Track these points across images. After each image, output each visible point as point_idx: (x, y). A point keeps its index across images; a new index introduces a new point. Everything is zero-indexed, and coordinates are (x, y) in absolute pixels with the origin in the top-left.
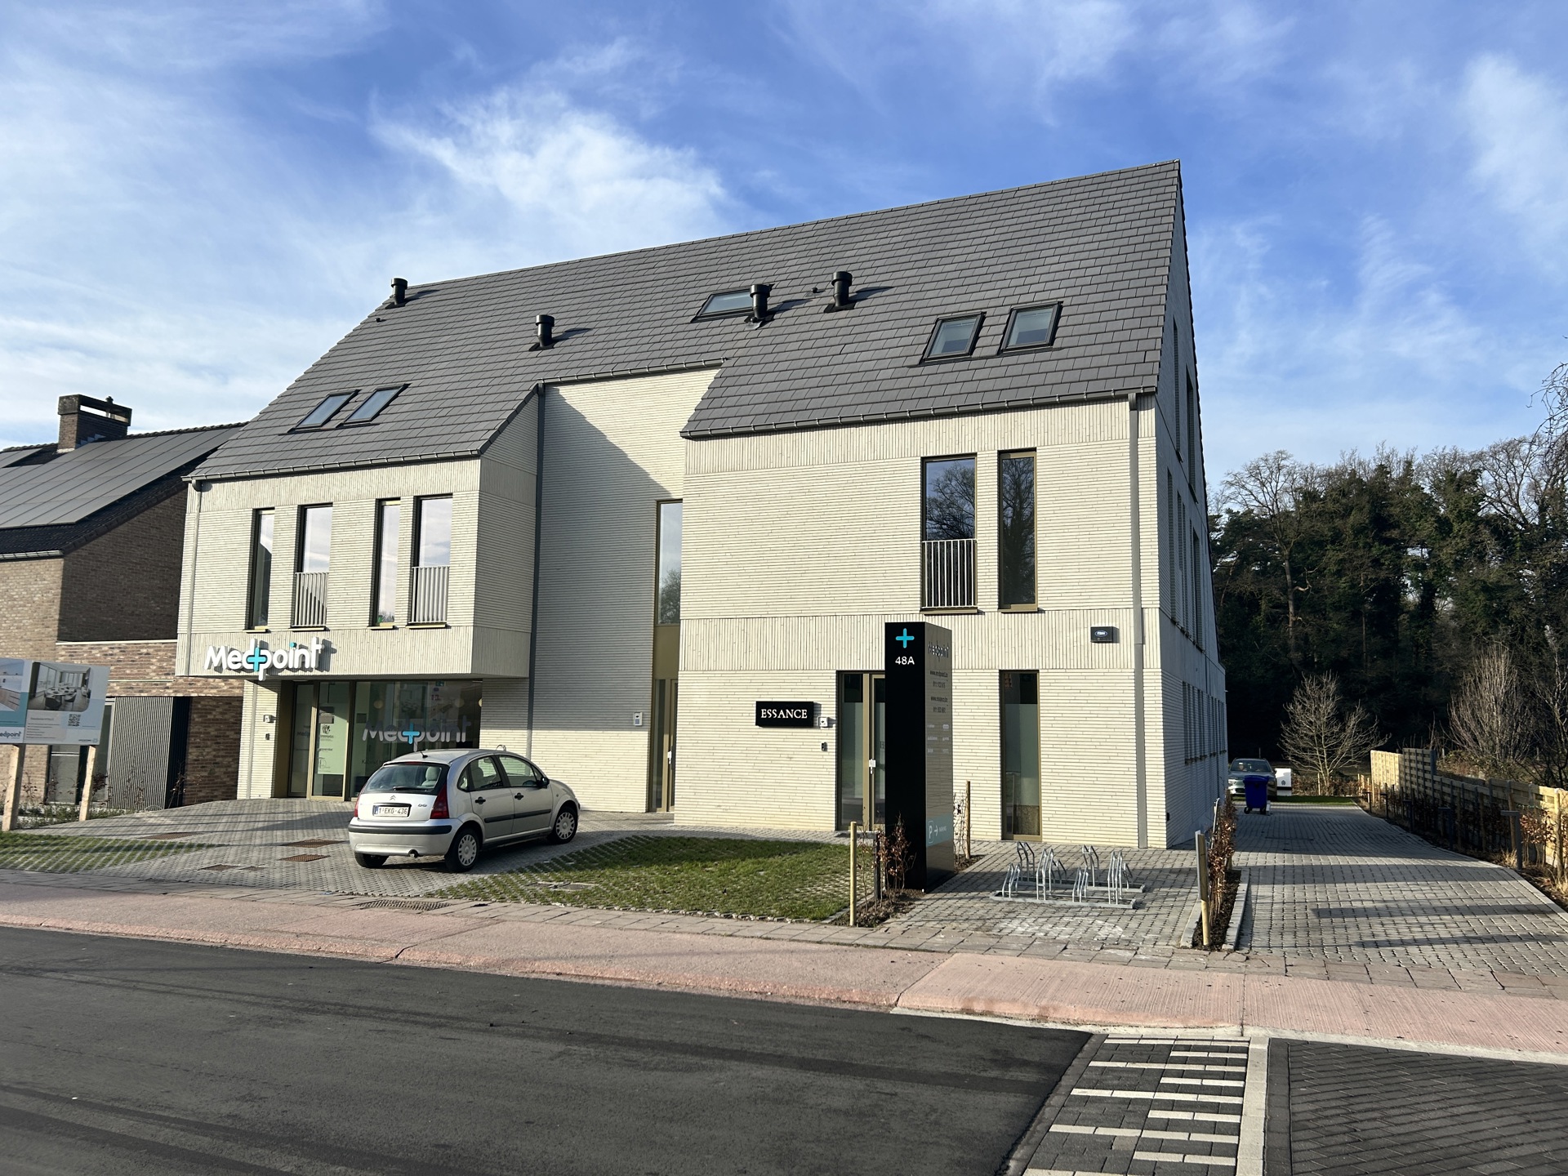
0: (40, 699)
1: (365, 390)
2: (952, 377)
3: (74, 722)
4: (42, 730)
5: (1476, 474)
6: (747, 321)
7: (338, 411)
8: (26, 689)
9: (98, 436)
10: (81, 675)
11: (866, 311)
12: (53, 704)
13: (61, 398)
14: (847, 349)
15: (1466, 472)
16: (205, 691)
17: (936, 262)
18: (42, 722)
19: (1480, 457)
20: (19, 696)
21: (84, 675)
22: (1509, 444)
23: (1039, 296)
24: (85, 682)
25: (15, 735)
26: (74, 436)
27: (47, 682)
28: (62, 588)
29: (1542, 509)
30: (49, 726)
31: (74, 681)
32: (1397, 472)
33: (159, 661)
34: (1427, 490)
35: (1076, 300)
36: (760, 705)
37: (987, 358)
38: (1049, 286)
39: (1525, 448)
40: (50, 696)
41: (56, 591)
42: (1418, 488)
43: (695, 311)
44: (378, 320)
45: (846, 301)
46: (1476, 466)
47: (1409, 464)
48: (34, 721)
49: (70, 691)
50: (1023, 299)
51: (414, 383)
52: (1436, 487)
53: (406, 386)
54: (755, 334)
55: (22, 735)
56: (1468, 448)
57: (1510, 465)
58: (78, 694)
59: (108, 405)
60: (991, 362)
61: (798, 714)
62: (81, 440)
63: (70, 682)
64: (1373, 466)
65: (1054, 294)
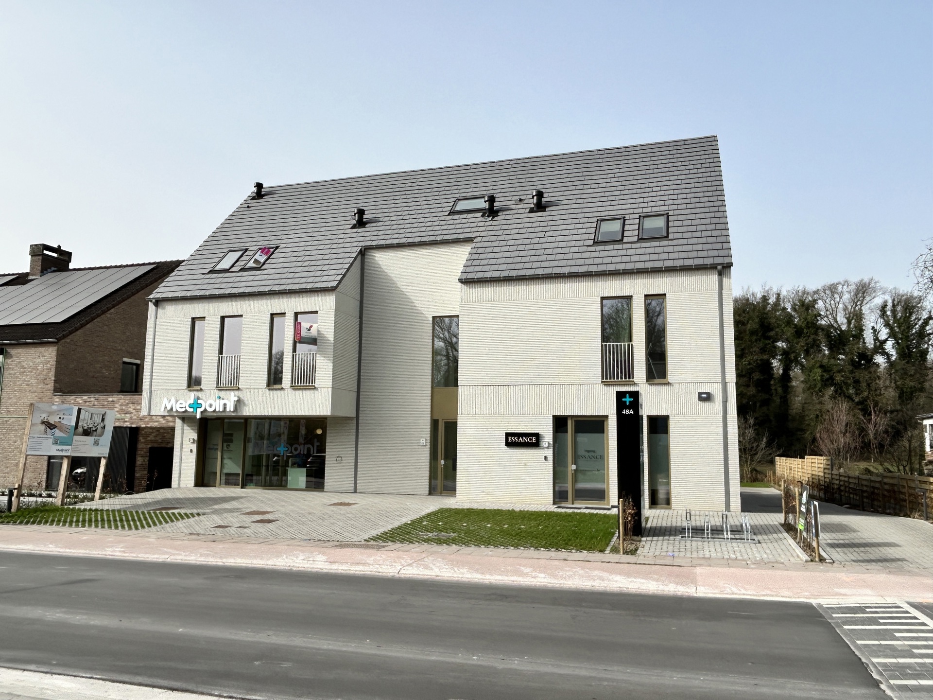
0: (80, 430)
1: (251, 248)
2: (614, 253)
3: (96, 443)
4: (80, 447)
5: (815, 301)
6: (482, 216)
7: (237, 261)
8: (74, 424)
9: (53, 269)
10: (101, 416)
11: (553, 213)
12: (87, 433)
13: (31, 246)
14: (548, 234)
15: (810, 301)
16: (151, 423)
17: (589, 186)
18: (80, 443)
19: (817, 292)
20: (69, 427)
21: (103, 415)
22: (831, 285)
23: (654, 209)
24: (103, 420)
25: (66, 450)
26: (40, 268)
27: (84, 420)
28: (56, 361)
29: (849, 322)
30: (84, 445)
31: (98, 419)
32: (772, 300)
33: (121, 405)
34: (789, 310)
35: (676, 212)
36: (508, 435)
37: (632, 243)
38: (659, 203)
39: (840, 287)
40: (85, 428)
41: (53, 362)
42: (784, 309)
43: (449, 209)
44: (248, 207)
45: (540, 207)
46: (816, 296)
47: (779, 295)
48: (76, 442)
49: (96, 425)
50: (645, 210)
51: (282, 246)
52: (794, 309)
53: (277, 248)
54: (489, 223)
55: (70, 451)
56: (811, 287)
57: (833, 298)
58: (99, 427)
59: (58, 250)
60: (635, 245)
61: (530, 440)
62: (44, 270)
63: (96, 419)
64: (759, 296)
65: (663, 208)
